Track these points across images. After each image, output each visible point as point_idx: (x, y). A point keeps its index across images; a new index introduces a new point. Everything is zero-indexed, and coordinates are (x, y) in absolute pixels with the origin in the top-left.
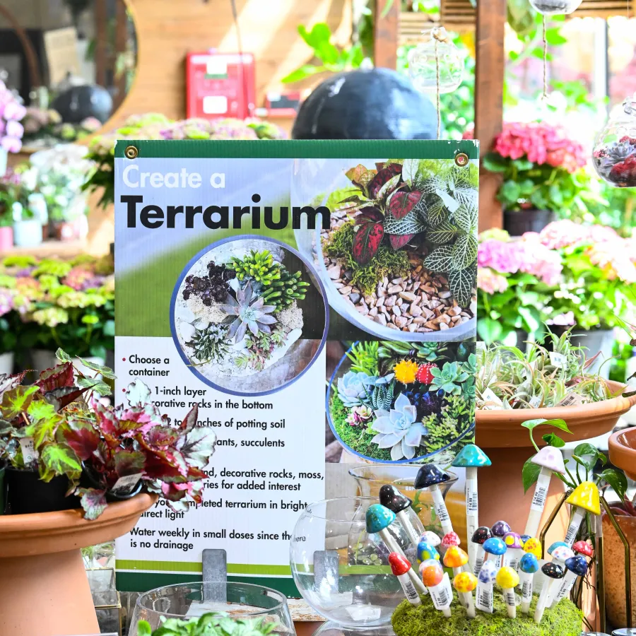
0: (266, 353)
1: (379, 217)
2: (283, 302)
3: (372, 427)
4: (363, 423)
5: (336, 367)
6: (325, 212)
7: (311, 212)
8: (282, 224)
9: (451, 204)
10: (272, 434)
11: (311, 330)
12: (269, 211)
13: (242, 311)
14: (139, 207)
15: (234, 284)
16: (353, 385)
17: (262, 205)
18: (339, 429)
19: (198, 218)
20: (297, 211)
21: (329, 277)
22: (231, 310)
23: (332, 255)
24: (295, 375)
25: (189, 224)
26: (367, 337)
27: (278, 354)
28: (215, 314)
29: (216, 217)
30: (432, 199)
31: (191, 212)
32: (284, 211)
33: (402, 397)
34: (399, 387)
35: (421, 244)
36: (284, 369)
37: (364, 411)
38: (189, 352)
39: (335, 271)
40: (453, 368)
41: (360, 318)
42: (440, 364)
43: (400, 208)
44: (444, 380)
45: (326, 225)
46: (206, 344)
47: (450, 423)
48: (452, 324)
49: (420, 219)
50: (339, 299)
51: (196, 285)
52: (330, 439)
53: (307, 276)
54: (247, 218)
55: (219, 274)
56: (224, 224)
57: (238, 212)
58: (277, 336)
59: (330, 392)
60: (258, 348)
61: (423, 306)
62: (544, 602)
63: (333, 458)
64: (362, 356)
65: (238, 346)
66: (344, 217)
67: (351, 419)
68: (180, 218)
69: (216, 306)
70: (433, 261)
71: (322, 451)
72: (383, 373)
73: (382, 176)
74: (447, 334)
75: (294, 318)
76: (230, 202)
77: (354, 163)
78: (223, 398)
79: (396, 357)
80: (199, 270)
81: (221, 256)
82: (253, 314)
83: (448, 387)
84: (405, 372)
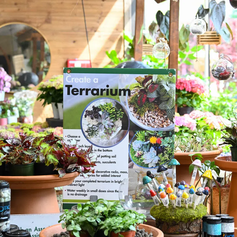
0: (111, 134)
1: (146, 92)
2: (116, 119)
3: (143, 157)
4: (140, 156)
5: (132, 139)
6: (129, 91)
7: (124, 90)
8: (116, 94)
9: (167, 89)
10: (112, 160)
11: (125, 127)
12: (111, 90)
13: (103, 121)
14: (71, 89)
15: (101, 113)
16: (137, 144)
17: (109, 88)
18: (133, 158)
19: (90, 92)
20: (120, 90)
21: (130, 111)
22: (100, 121)
23: (131, 104)
24: (119, 141)
25: (87, 94)
26: (141, 129)
27: (114, 135)
28: (94, 122)
29: (95, 92)
30: (162, 87)
31: (87, 90)
32: (116, 90)
33: (152, 148)
34: (151, 145)
35: (158, 101)
36: (116, 139)
37: (140, 152)
38: (86, 134)
39: (132, 109)
40: (168, 139)
41: (139, 123)
42: (164, 138)
43: (152, 89)
44: (165, 143)
45: (129, 95)
46: (92, 132)
47: (167, 156)
48: (168, 125)
49: (158, 93)
50: (133, 118)
51: (89, 113)
52: (130, 161)
53: (123, 110)
54: (105, 92)
55: (96, 110)
56: (97, 94)
57: (102, 90)
58: (114, 129)
59: (130, 146)
60: (108, 133)
61: (158, 120)
62: (196, 204)
63: (131, 167)
64: (140, 135)
65: (102, 132)
66: (135, 92)
67: (136, 155)
68: (84, 92)
69: (95, 120)
70: (162, 106)
71: (127, 164)
72: (146, 140)
73: (146, 80)
74: (166, 128)
75: (119, 124)
76: (100, 87)
77: (138, 75)
78: (97, 148)
79: (150, 135)
80: (90, 108)
81: (96, 104)
82: (106, 122)
83: (166, 145)
84: (153, 140)
